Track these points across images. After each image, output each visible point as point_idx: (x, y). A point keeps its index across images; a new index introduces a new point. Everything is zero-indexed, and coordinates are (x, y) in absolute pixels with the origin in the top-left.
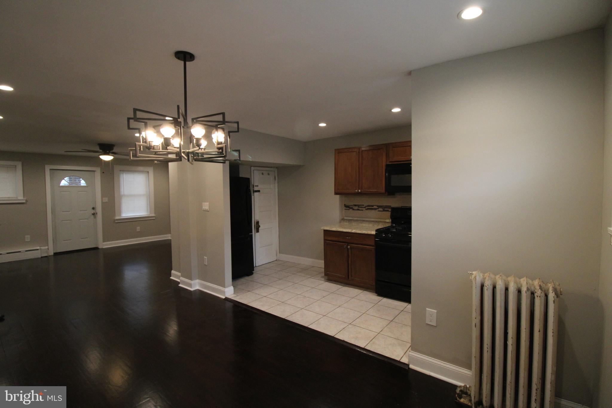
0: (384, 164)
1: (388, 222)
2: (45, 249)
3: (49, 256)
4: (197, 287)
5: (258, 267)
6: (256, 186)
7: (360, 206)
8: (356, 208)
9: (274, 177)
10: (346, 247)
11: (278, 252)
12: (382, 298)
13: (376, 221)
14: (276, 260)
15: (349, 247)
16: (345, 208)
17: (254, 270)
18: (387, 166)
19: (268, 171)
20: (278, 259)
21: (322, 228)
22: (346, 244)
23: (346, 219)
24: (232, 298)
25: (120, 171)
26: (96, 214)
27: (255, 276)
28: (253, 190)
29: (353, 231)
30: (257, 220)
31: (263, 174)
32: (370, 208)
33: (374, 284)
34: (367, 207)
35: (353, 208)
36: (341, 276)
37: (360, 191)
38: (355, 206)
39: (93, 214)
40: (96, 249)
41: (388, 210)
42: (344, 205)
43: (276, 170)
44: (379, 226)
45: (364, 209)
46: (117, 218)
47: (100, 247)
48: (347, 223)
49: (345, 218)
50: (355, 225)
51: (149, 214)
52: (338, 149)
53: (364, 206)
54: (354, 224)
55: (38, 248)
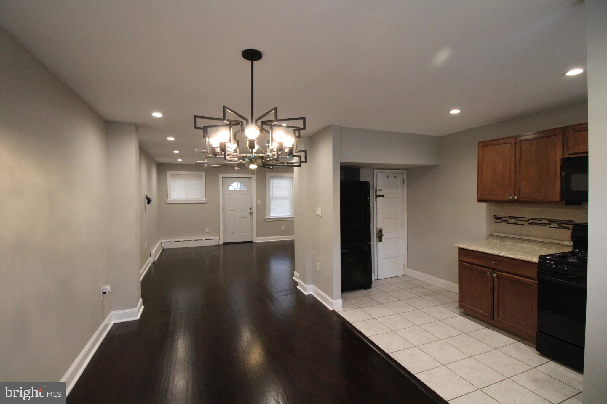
0: (559, 158)
1: (567, 246)
2: (217, 239)
3: (220, 245)
4: (311, 293)
5: (380, 280)
6: (379, 190)
7: (519, 219)
8: (513, 221)
9: (402, 179)
10: (490, 274)
11: (406, 266)
12: (548, 360)
13: (547, 243)
14: (403, 275)
15: (494, 275)
16: (495, 220)
17: (372, 284)
18: (564, 160)
19: (395, 173)
20: (405, 275)
21: (455, 245)
22: (491, 271)
23: (497, 236)
24: (339, 312)
25: (271, 177)
26: (252, 213)
27: (373, 290)
28: (376, 195)
29: (502, 254)
30: (379, 228)
31: (388, 177)
32: (535, 222)
33: (535, 335)
34: (530, 221)
35: (507, 220)
36: (484, 312)
37: (516, 198)
38: (510, 218)
39: (250, 213)
40: (251, 242)
41: (569, 227)
42: (493, 216)
43: (405, 173)
44: (551, 250)
45: (526, 223)
46: (267, 217)
47: (254, 241)
48: (498, 241)
49: (495, 234)
50: (509, 245)
51: (292, 215)
52: (482, 142)
53: (527, 219)
54: (509, 243)
55: (213, 238)
